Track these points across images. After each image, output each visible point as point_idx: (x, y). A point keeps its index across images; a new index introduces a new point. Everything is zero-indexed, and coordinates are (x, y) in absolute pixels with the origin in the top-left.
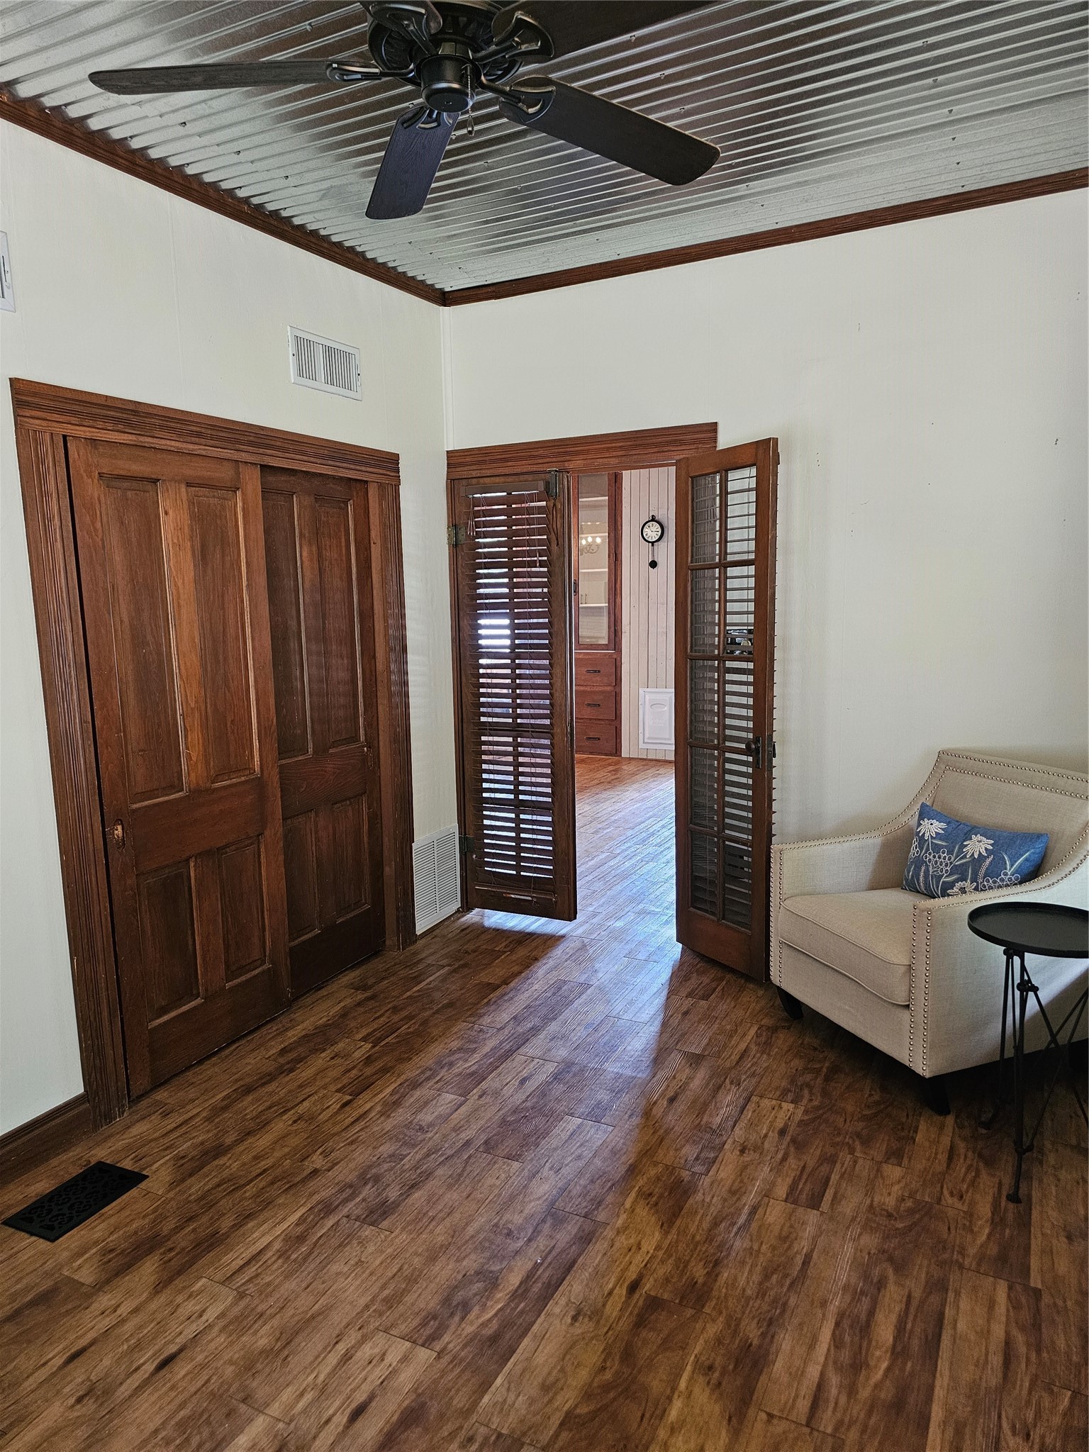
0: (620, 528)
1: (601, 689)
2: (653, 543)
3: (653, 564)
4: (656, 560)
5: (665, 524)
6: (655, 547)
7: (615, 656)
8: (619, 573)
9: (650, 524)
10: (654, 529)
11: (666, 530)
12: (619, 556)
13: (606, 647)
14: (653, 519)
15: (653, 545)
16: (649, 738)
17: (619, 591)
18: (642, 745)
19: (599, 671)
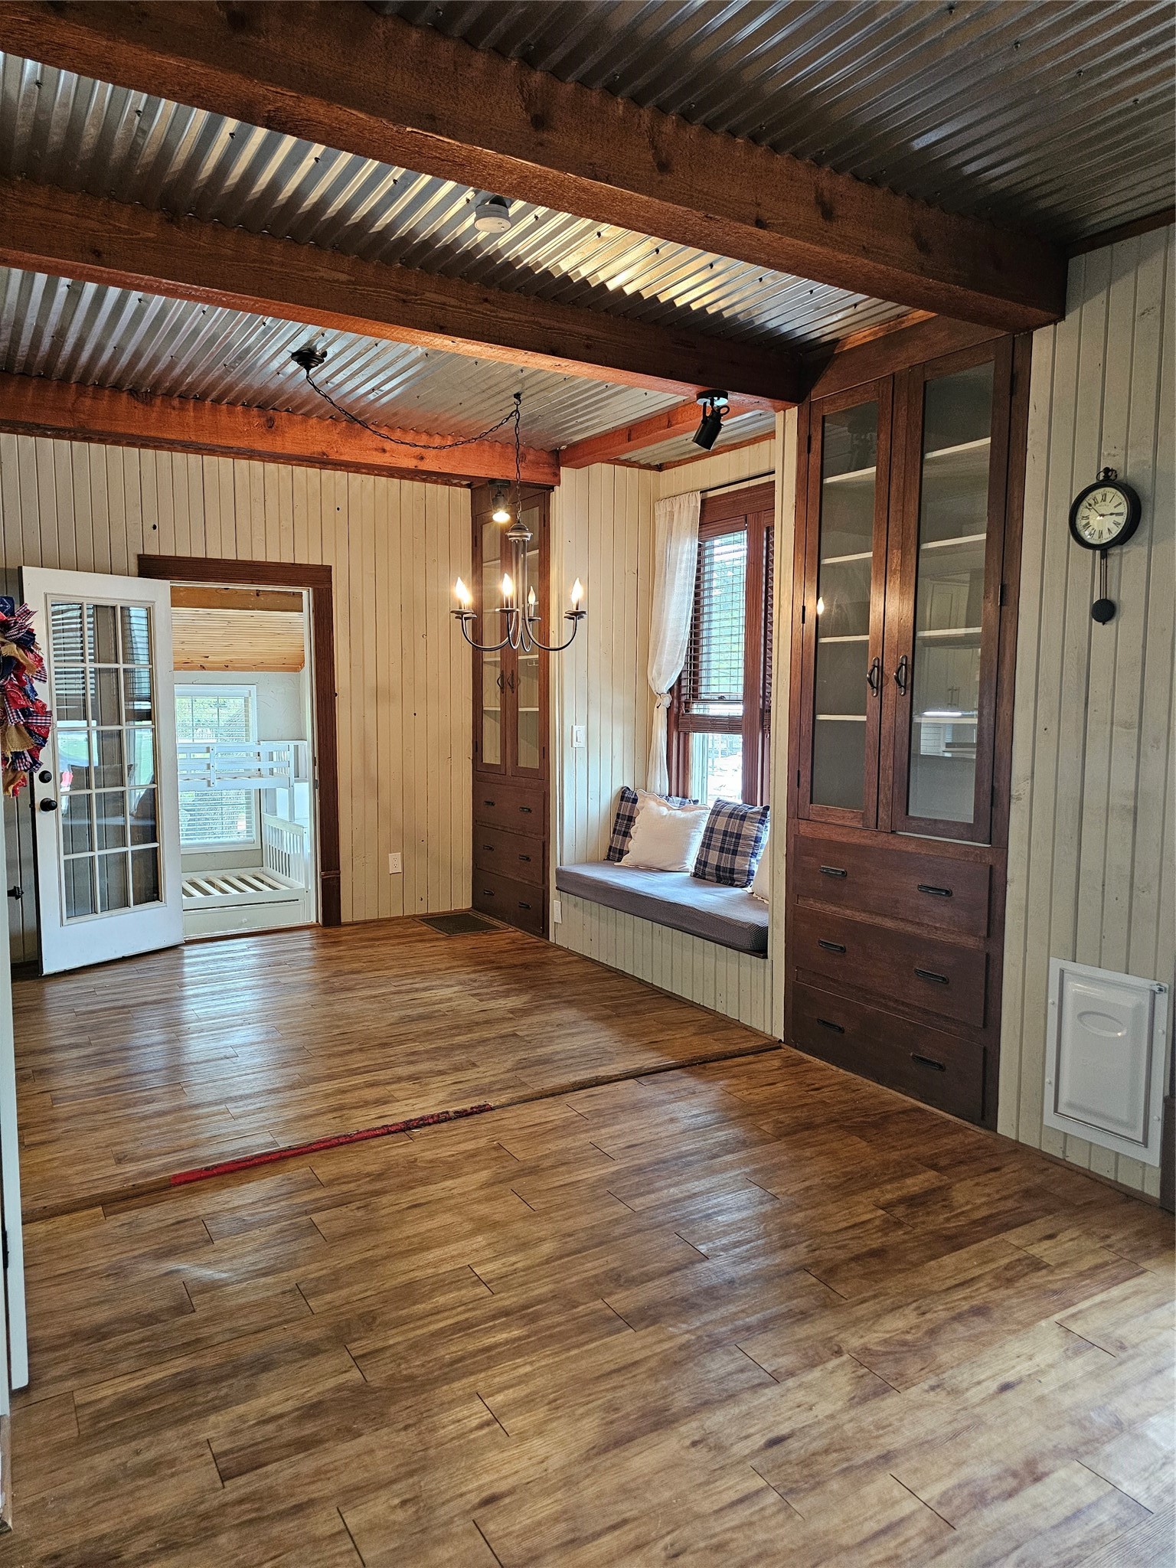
0: (1016, 515)
1: (951, 938)
2: (1104, 549)
3: (1104, 611)
4: (1112, 596)
5: (1144, 487)
6: (1113, 561)
7: (989, 859)
8: (1009, 637)
9: (1098, 494)
10: (1107, 508)
11: (1146, 508)
12: (1011, 591)
13: (968, 831)
14: (1108, 479)
15: (1104, 556)
16: (1071, 1105)
17: (1006, 686)
18: (1050, 1119)
19: (948, 893)
